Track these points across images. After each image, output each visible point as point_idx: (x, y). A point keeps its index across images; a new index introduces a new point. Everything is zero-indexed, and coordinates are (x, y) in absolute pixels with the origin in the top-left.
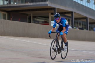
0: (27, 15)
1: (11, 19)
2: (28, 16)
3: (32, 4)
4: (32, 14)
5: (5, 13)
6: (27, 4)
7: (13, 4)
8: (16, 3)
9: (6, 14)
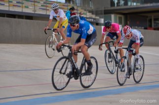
0: (147, 17)
1: (128, 23)
2: (148, 19)
3: (151, 5)
4: (153, 16)
5: (120, 16)
6: (146, 5)
7: (131, 5)
8: (135, 4)
9: (123, 17)
